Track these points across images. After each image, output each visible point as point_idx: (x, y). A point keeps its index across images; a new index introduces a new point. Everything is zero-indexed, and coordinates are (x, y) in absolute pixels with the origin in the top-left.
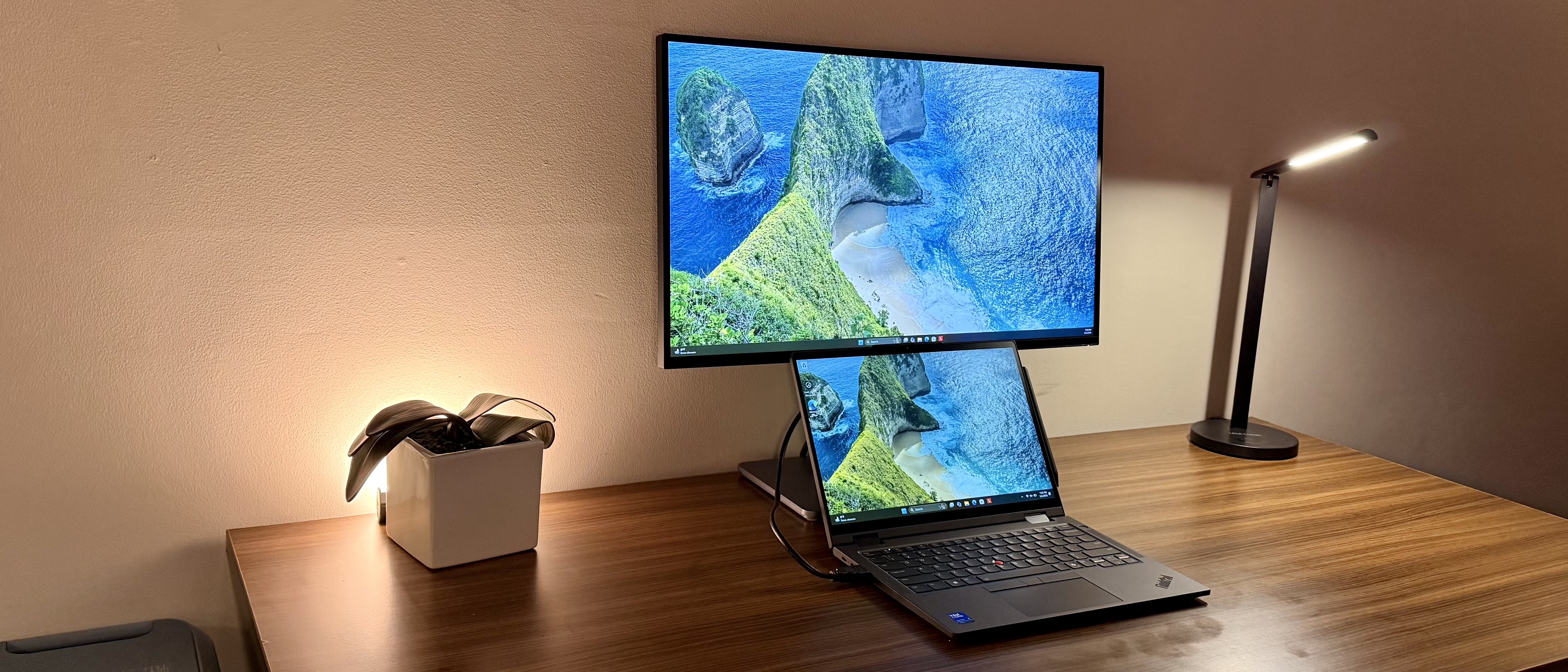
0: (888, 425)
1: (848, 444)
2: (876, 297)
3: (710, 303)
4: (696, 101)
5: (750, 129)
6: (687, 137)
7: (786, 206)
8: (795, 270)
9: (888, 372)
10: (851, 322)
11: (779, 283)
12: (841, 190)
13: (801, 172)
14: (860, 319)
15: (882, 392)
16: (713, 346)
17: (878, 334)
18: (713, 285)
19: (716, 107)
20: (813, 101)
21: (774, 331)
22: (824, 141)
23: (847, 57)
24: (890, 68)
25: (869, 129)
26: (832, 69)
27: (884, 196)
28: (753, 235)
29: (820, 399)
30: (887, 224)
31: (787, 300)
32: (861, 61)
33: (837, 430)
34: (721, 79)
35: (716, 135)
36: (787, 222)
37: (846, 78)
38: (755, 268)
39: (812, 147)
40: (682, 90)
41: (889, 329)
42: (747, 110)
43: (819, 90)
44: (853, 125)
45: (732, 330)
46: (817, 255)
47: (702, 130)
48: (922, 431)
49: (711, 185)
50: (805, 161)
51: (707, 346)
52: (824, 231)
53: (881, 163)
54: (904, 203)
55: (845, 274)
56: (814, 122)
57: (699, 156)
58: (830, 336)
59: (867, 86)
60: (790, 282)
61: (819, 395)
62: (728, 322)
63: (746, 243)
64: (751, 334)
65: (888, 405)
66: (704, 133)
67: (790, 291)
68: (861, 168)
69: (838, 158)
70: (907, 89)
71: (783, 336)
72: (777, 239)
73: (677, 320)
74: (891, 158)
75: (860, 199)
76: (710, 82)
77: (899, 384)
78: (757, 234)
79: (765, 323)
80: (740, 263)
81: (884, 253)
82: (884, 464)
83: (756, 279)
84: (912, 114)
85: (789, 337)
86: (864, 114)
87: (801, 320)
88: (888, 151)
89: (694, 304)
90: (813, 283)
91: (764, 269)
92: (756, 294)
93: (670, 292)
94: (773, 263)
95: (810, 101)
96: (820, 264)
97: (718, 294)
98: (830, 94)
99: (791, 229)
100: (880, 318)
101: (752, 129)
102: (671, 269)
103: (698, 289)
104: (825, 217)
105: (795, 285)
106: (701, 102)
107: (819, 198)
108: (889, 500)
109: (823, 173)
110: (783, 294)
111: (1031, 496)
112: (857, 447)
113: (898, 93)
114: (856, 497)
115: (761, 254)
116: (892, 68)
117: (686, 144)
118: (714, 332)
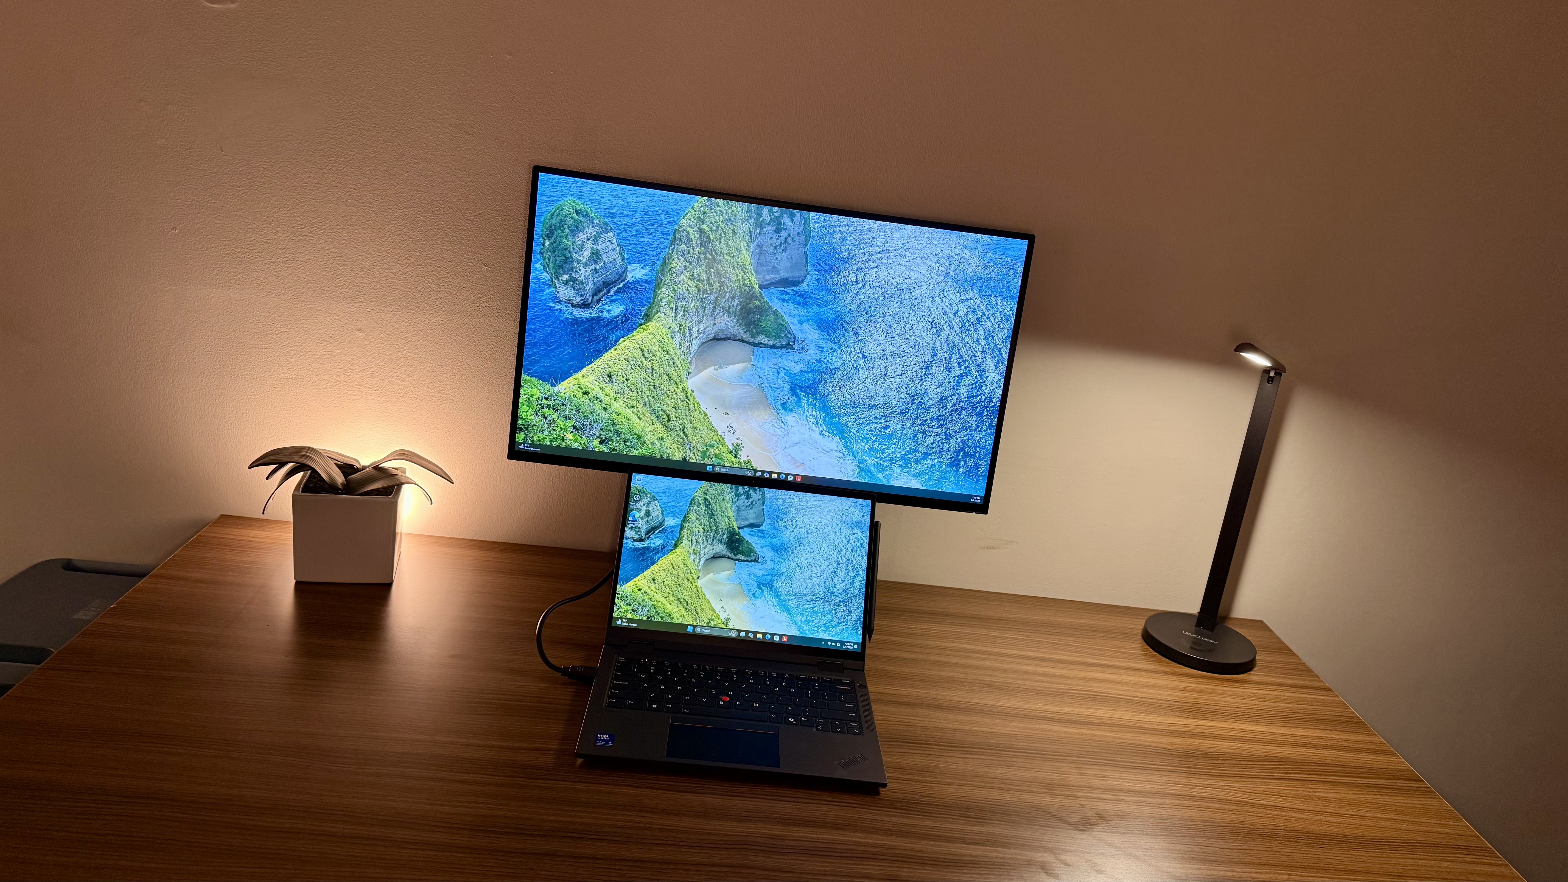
0: (705, 548)
1: (656, 557)
2: (731, 429)
3: (558, 409)
4: (562, 228)
6: (549, 260)
7: (644, 333)
8: (647, 392)
9: (724, 500)
10: (702, 448)
11: (630, 402)
12: (705, 326)
13: (663, 304)
14: (712, 447)
15: (710, 518)
16: (557, 447)
17: (729, 464)
18: (562, 394)
19: (582, 236)
20: (684, 240)
21: (620, 444)
22: (691, 278)
23: (725, 202)
24: (773, 217)
25: (742, 272)
26: (707, 211)
27: (752, 337)
28: (607, 356)
29: (643, 513)
30: (752, 363)
31: (637, 418)
32: (740, 207)
33: (650, 543)
34: (590, 212)
35: (579, 261)
36: (644, 348)
37: (722, 222)
38: (607, 385)
39: (678, 282)
40: (549, 218)
41: (742, 461)
42: (613, 242)
43: (692, 230)
44: (725, 267)
45: (577, 436)
46: (672, 382)
47: (565, 256)
48: (739, 560)
49: (569, 305)
50: (669, 295)
51: (551, 446)
52: (682, 362)
53: (751, 306)
54: (773, 346)
55: (700, 403)
56: (682, 260)
57: (560, 278)
58: (677, 456)
59: (745, 232)
60: (641, 402)
61: (644, 508)
62: (574, 428)
63: (600, 361)
64: (596, 442)
65: (711, 530)
66: (567, 258)
67: (640, 410)
68: (729, 308)
69: (705, 296)
70: (790, 238)
71: (628, 449)
72: (632, 362)
73: (524, 419)
74: (764, 302)
75: (725, 336)
76: (577, 213)
77: (731, 513)
78: (611, 355)
79: (612, 435)
80: (592, 379)
81: (745, 390)
82: (686, 583)
83: (606, 395)
84: (793, 262)
85: (635, 451)
86: (738, 258)
87: (649, 438)
88: (761, 296)
89: (543, 408)
90: (665, 407)
91: (616, 388)
92: (605, 408)
93: (520, 394)
94: (626, 383)
95: (680, 239)
96: (675, 391)
97: (567, 402)
98: (703, 235)
99: (647, 355)
100: (733, 449)
101: (616, 260)
102: (523, 374)
103: (548, 395)
104: (685, 349)
105: (646, 406)
106: (567, 230)
107: (681, 331)
108: (678, 615)
109: (687, 308)
110: (633, 412)
111: (834, 644)
112: (665, 561)
113: (779, 241)
114: (645, 606)
115: (614, 374)
116: (775, 216)
117: (548, 266)
118: (559, 436)
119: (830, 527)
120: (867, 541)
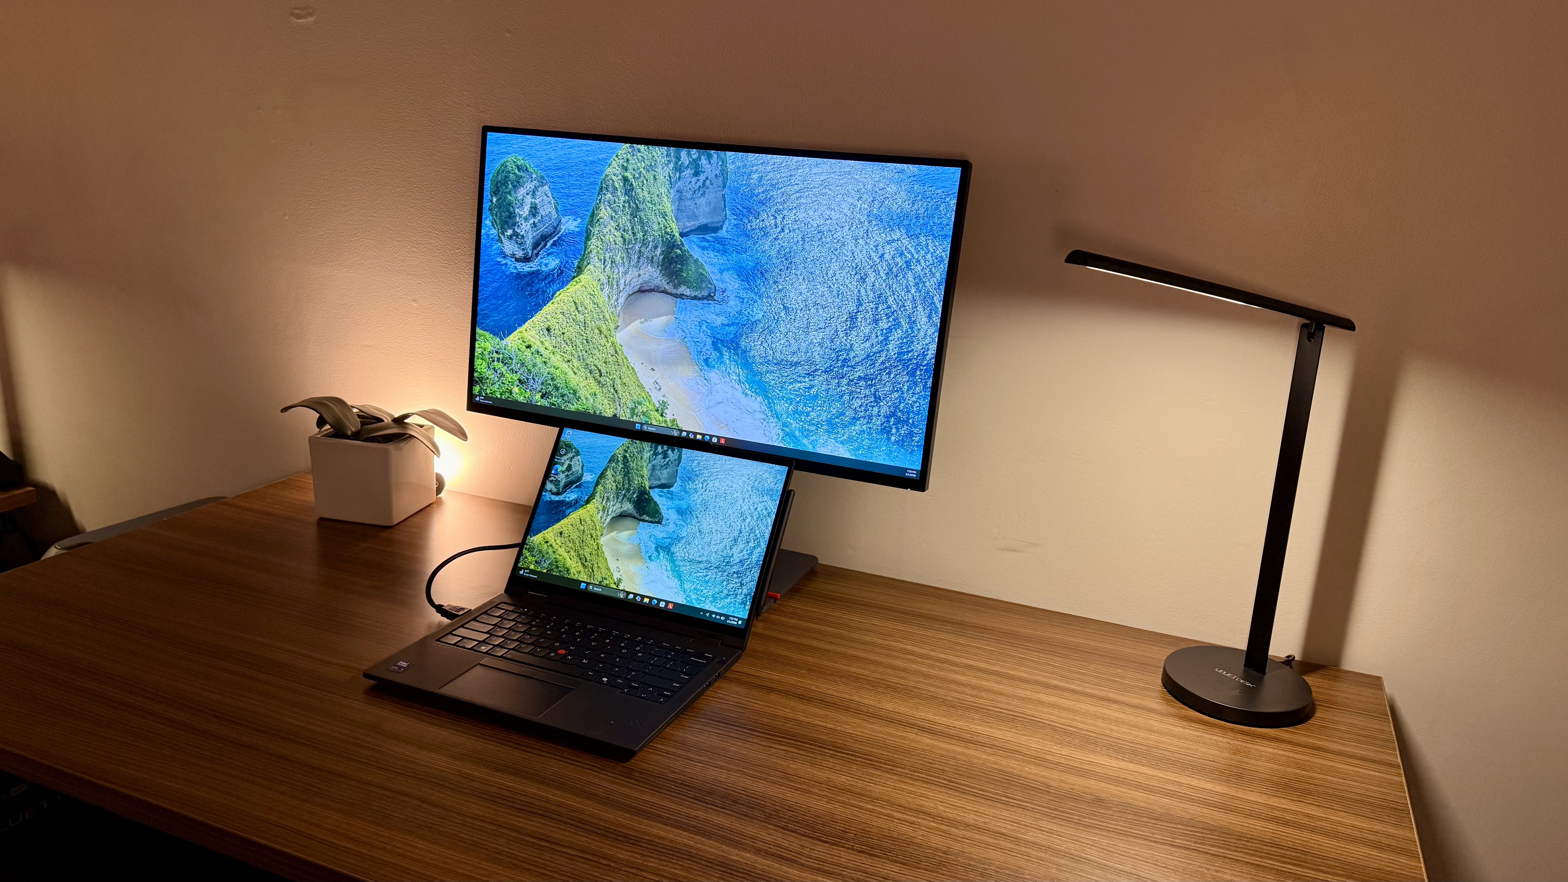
0: (614, 505)
2: (657, 386)
3: (506, 363)
4: (507, 185)
5: (550, 213)
6: (496, 216)
7: (577, 286)
8: (581, 346)
9: (641, 458)
10: (630, 405)
11: (566, 356)
12: (631, 277)
13: (593, 256)
14: (640, 404)
15: (625, 475)
16: (506, 401)
17: (656, 422)
18: (509, 348)
19: (522, 191)
20: (610, 189)
21: (558, 398)
22: (618, 228)
23: (646, 148)
24: (691, 159)
25: (663, 219)
26: (631, 158)
27: (674, 288)
28: (546, 309)
29: (565, 466)
30: (675, 316)
31: (572, 373)
32: (660, 151)
34: (528, 166)
35: (520, 216)
36: (577, 301)
37: (644, 168)
38: (546, 339)
39: (605, 233)
40: (495, 175)
41: (668, 420)
42: (548, 195)
43: (617, 179)
44: (647, 215)
45: (522, 390)
46: (603, 336)
47: (509, 211)
48: (644, 521)
49: (513, 260)
50: (598, 247)
51: (501, 399)
52: (611, 315)
53: (673, 255)
54: (695, 298)
55: (628, 358)
56: (609, 209)
57: (506, 233)
58: (609, 413)
59: (665, 177)
60: (576, 356)
61: (567, 462)
62: (519, 382)
63: (540, 315)
64: (538, 396)
65: (624, 488)
66: (511, 213)
67: (575, 365)
68: (653, 258)
69: (630, 246)
70: (708, 182)
71: (565, 404)
72: (567, 316)
73: (479, 372)
74: (685, 251)
75: (649, 288)
76: (519, 168)
77: (646, 472)
78: (549, 308)
79: (551, 389)
80: (533, 332)
81: (669, 345)
82: (590, 539)
83: (546, 349)
84: (711, 207)
85: (571, 407)
86: (660, 205)
87: (583, 393)
88: (682, 244)
89: (493, 361)
90: (597, 361)
91: (554, 341)
92: (545, 362)
93: (475, 347)
94: (562, 337)
95: (607, 189)
96: (605, 345)
97: (513, 356)
98: (627, 183)
99: (580, 309)
100: (659, 407)
101: (552, 213)
102: (477, 328)
103: (498, 349)
104: (613, 302)
105: (580, 360)
106: (510, 186)
107: (609, 282)
108: (576, 571)
109: (614, 259)
110: (569, 367)
111: (718, 617)
112: (574, 516)
113: (697, 185)
114: (549, 558)
115: (552, 328)
116: (693, 159)
117: (496, 222)
118: (507, 389)
119: (739, 493)
120: (775, 511)
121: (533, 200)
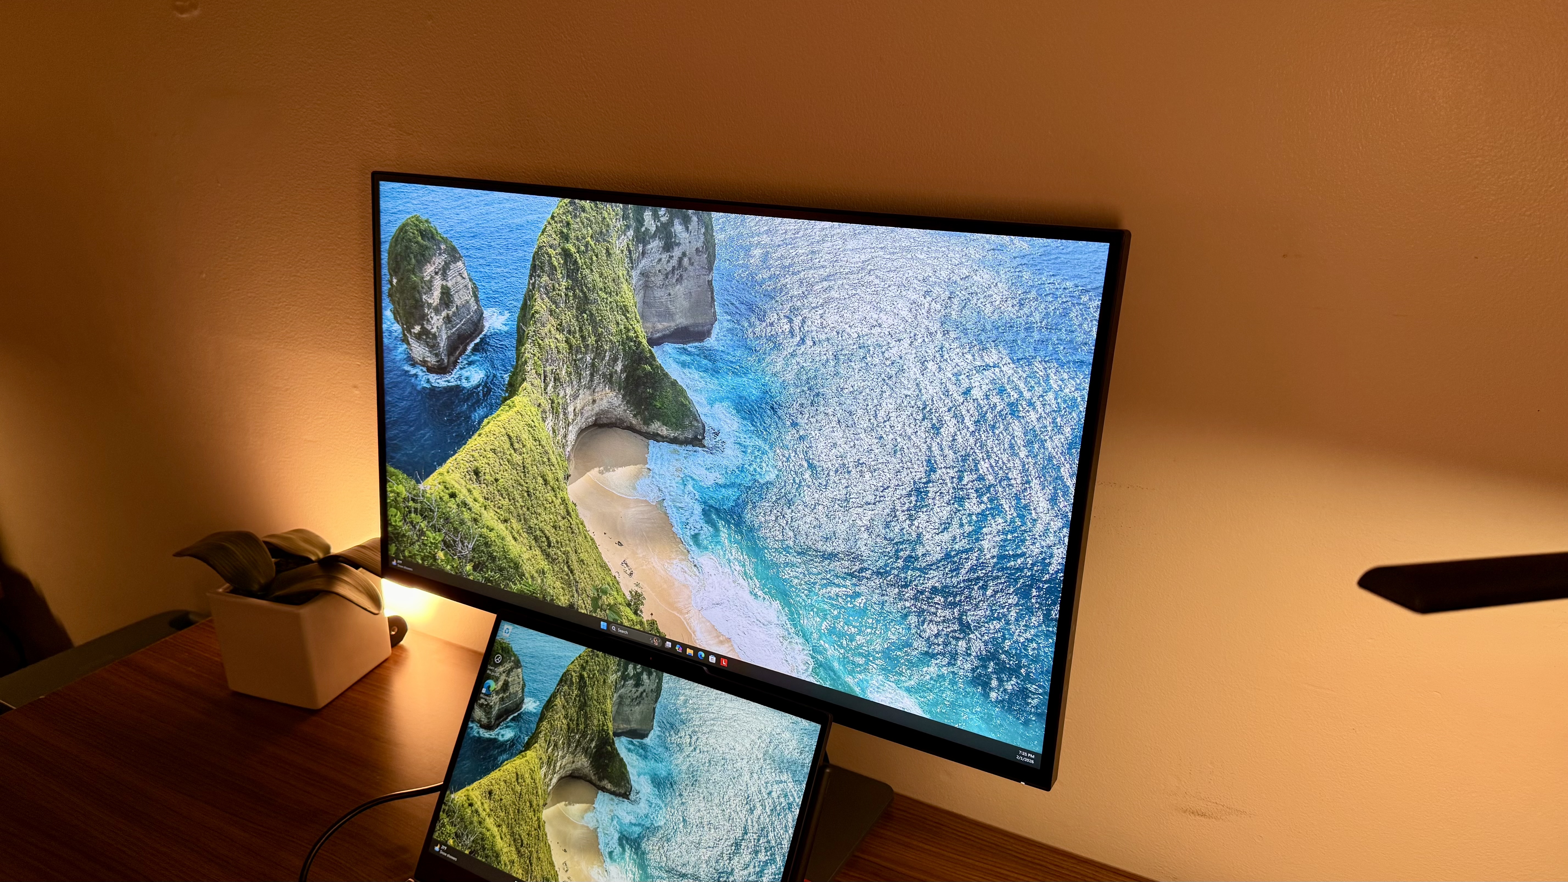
0: (563, 757)
2: (627, 569)
3: (426, 516)
4: (408, 259)
5: (468, 302)
6: (399, 305)
7: (511, 412)
8: (520, 500)
9: (604, 682)
10: (592, 593)
11: (502, 512)
12: (582, 403)
13: (529, 369)
14: (605, 592)
15: (581, 708)
16: (429, 568)
17: (628, 622)
18: (428, 495)
19: (429, 269)
20: (547, 269)
21: (495, 573)
22: (560, 328)
23: (593, 205)
24: (659, 224)
25: (623, 317)
26: (572, 222)
27: (644, 424)
28: (471, 443)
29: (500, 683)
30: (647, 466)
31: (511, 538)
32: (614, 211)
34: (435, 232)
35: (430, 305)
36: (511, 434)
37: (592, 237)
38: (475, 486)
39: (543, 334)
40: (393, 244)
41: (645, 620)
42: (464, 276)
44: (601, 310)
45: (449, 556)
46: (549, 488)
47: (414, 297)
48: (603, 790)
49: (425, 369)
51: (423, 566)
52: (558, 458)
53: (640, 372)
54: (674, 441)
55: (584, 523)
56: (546, 300)
57: (412, 330)
58: (563, 601)
59: (622, 251)
60: (515, 515)
61: (503, 677)
62: (444, 544)
63: (464, 451)
64: (469, 567)
65: (578, 730)
66: (417, 301)
67: (514, 527)
68: (611, 376)
70: (686, 260)
71: (505, 582)
72: (499, 454)
73: (395, 526)
74: (657, 367)
75: (609, 421)
76: (423, 236)
77: (610, 707)
78: (476, 443)
79: (485, 559)
80: (457, 475)
81: (640, 509)
82: (528, 809)
83: (475, 500)
84: (692, 300)
85: (513, 587)
86: (617, 295)
87: (527, 568)
88: (652, 356)
89: (410, 512)
90: (543, 524)
91: (485, 491)
92: (475, 519)
93: (387, 491)
94: (495, 485)
95: (542, 269)
96: (553, 502)
97: (434, 506)
98: (569, 260)
99: (516, 446)
100: (632, 600)
101: (470, 302)
102: (387, 464)
103: (415, 496)
104: (560, 438)
105: (520, 521)
106: (413, 260)
107: (553, 409)
108: (507, 859)
109: (558, 374)
110: (507, 529)
112: (511, 767)
113: (671, 265)
114: (472, 832)
115: (481, 469)
116: (662, 224)
117: (399, 314)
118: (430, 553)
121: (444, 283)
